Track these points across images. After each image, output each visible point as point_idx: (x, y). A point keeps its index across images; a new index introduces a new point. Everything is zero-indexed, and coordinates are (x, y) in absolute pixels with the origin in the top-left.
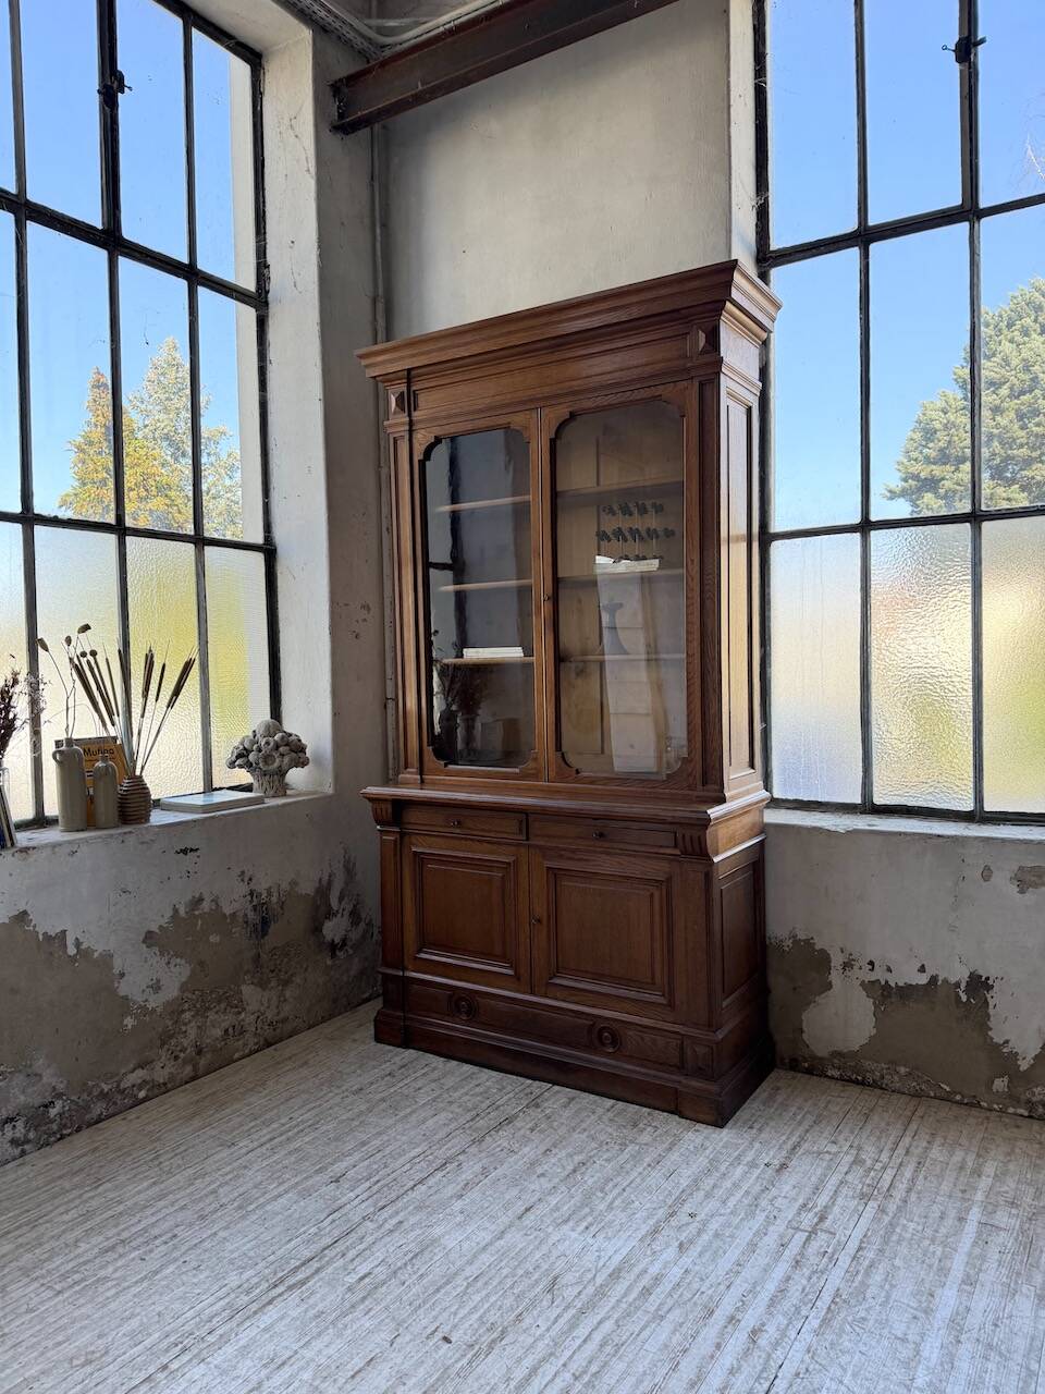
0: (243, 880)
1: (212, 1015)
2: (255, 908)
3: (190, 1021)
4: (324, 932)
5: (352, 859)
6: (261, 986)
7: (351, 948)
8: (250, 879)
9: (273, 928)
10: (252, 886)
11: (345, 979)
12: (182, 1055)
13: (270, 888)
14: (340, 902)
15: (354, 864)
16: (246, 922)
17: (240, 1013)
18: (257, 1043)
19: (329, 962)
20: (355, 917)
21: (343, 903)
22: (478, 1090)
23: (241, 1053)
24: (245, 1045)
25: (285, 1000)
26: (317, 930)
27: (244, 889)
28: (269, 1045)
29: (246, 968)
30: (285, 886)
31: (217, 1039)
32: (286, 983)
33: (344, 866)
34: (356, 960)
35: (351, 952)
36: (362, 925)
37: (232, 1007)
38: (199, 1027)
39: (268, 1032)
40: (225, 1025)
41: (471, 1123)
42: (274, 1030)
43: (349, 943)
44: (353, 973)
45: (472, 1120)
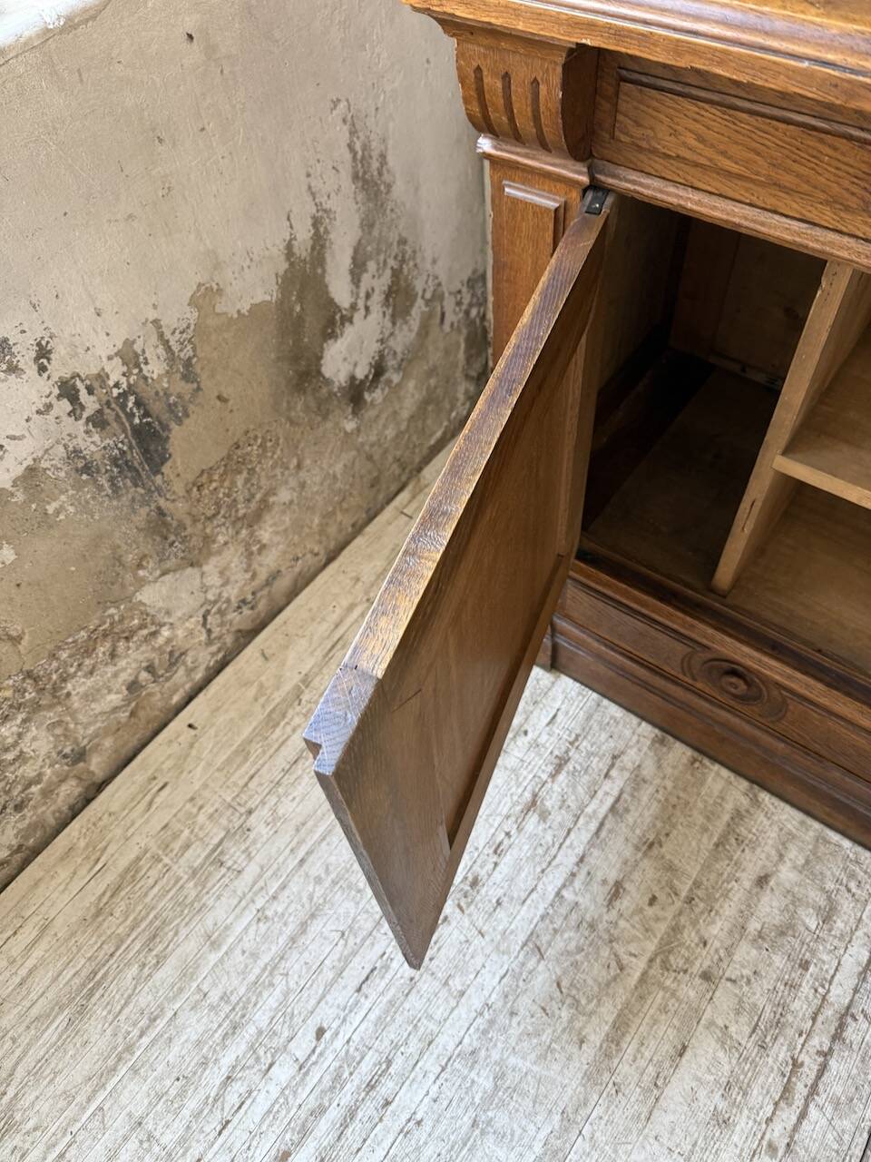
0: (13, 369)
1: (78, 687)
2: (98, 421)
3: (20, 735)
4: (328, 370)
5: (374, 144)
6: (192, 565)
7: (399, 368)
8: (43, 353)
9: (178, 438)
10: (58, 369)
11: (390, 433)
12: (35, 789)
13: (129, 344)
14: (356, 280)
15: (383, 156)
16: (87, 469)
17: (154, 634)
18: (219, 650)
19: (350, 426)
20: (398, 297)
21: (366, 278)
22: (769, 908)
23: (188, 686)
24: (190, 671)
25: (263, 547)
26: (305, 373)
27: (31, 389)
28: (247, 635)
29: (130, 558)
30: (177, 315)
31: (115, 709)
32: (255, 519)
33: (356, 177)
34: (411, 384)
35: (396, 378)
36: (419, 308)
37: (127, 639)
38: (54, 725)
39: (239, 619)
40: (125, 677)
41: (788, 1116)
42: (252, 608)
43: (391, 363)
44: (405, 414)
45: (787, 1090)
